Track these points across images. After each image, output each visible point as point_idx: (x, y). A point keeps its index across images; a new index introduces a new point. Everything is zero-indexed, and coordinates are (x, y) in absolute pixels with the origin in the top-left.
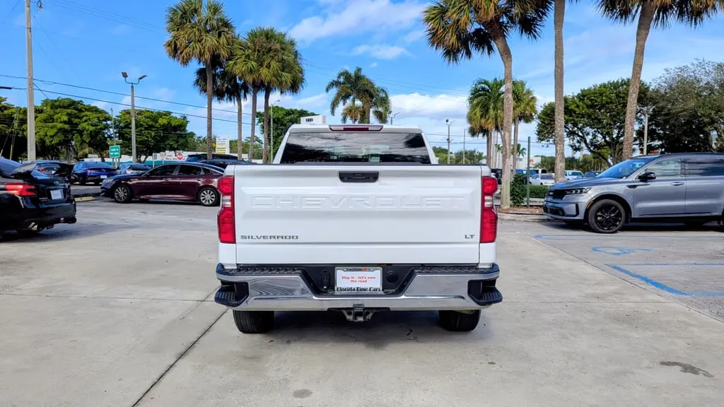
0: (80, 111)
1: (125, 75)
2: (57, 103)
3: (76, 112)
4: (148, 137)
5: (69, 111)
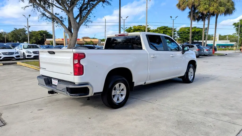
0: (167, 29)
1: (171, 17)
2: (161, 28)
3: (166, 30)
4: (187, 36)
5: (163, 30)
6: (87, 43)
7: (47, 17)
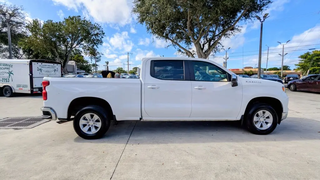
6: (246, 73)
7: (182, 52)
